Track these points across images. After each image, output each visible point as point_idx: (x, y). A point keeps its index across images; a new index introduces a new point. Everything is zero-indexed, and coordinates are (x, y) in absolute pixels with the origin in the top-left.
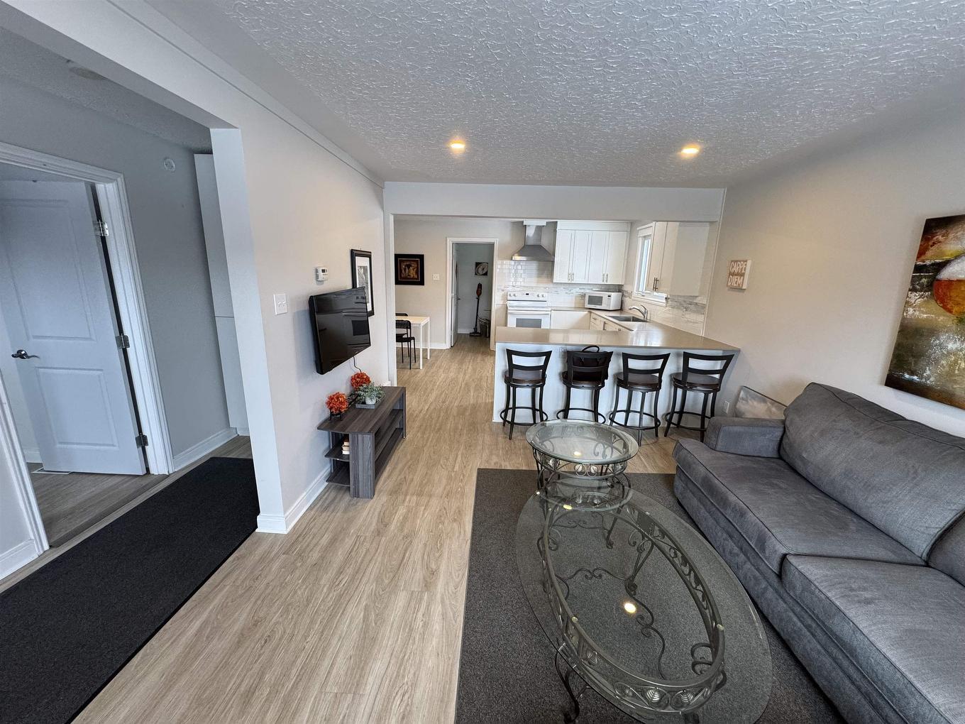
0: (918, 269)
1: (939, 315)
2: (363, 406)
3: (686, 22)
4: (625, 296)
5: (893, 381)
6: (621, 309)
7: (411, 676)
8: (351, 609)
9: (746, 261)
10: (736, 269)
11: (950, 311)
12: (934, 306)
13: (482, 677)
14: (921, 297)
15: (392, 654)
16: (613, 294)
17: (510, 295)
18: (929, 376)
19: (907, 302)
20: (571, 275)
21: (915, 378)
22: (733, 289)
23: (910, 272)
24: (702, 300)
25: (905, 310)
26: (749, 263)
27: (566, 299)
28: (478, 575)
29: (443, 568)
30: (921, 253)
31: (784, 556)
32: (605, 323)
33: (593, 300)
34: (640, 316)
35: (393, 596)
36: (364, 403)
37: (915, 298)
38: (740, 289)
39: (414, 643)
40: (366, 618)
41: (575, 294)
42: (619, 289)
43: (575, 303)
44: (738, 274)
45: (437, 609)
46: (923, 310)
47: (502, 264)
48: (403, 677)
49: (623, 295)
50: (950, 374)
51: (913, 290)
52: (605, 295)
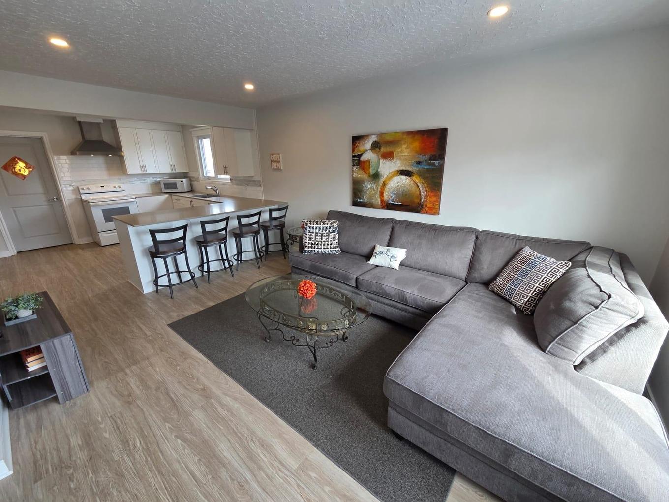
0: (354, 157)
1: (363, 175)
2: (17, 321)
3: (287, 29)
4: (192, 181)
5: (355, 204)
6: (192, 191)
7: (246, 431)
8: (167, 448)
9: (279, 154)
10: (274, 159)
11: (366, 173)
12: (361, 171)
13: (281, 401)
14: (357, 168)
15: (225, 435)
16: (184, 180)
17: (83, 189)
18: (365, 199)
19: (353, 171)
20: (143, 167)
21: (361, 200)
22: (274, 170)
23: (351, 159)
24: (257, 178)
25: (353, 174)
26: (281, 155)
27: (140, 187)
28: (234, 371)
29: (206, 383)
30: (353, 150)
31: (357, 278)
32: (191, 201)
33: (168, 186)
34: (213, 193)
35: (190, 418)
36: (17, 318)
37: (355, 168)
38: (279, 170)
39: (231, 421)
40: (185, 440)
41: (149, 182)
42: (185, 175)
43: (152, 190)
44: (276, 162)
45: (227, 400)
46: (359, 174)
47: (59, 159)
48: (243, 435)
49: (190, 180)
50: (371, 197)
51: (354, 165)
52: (178, 180)
